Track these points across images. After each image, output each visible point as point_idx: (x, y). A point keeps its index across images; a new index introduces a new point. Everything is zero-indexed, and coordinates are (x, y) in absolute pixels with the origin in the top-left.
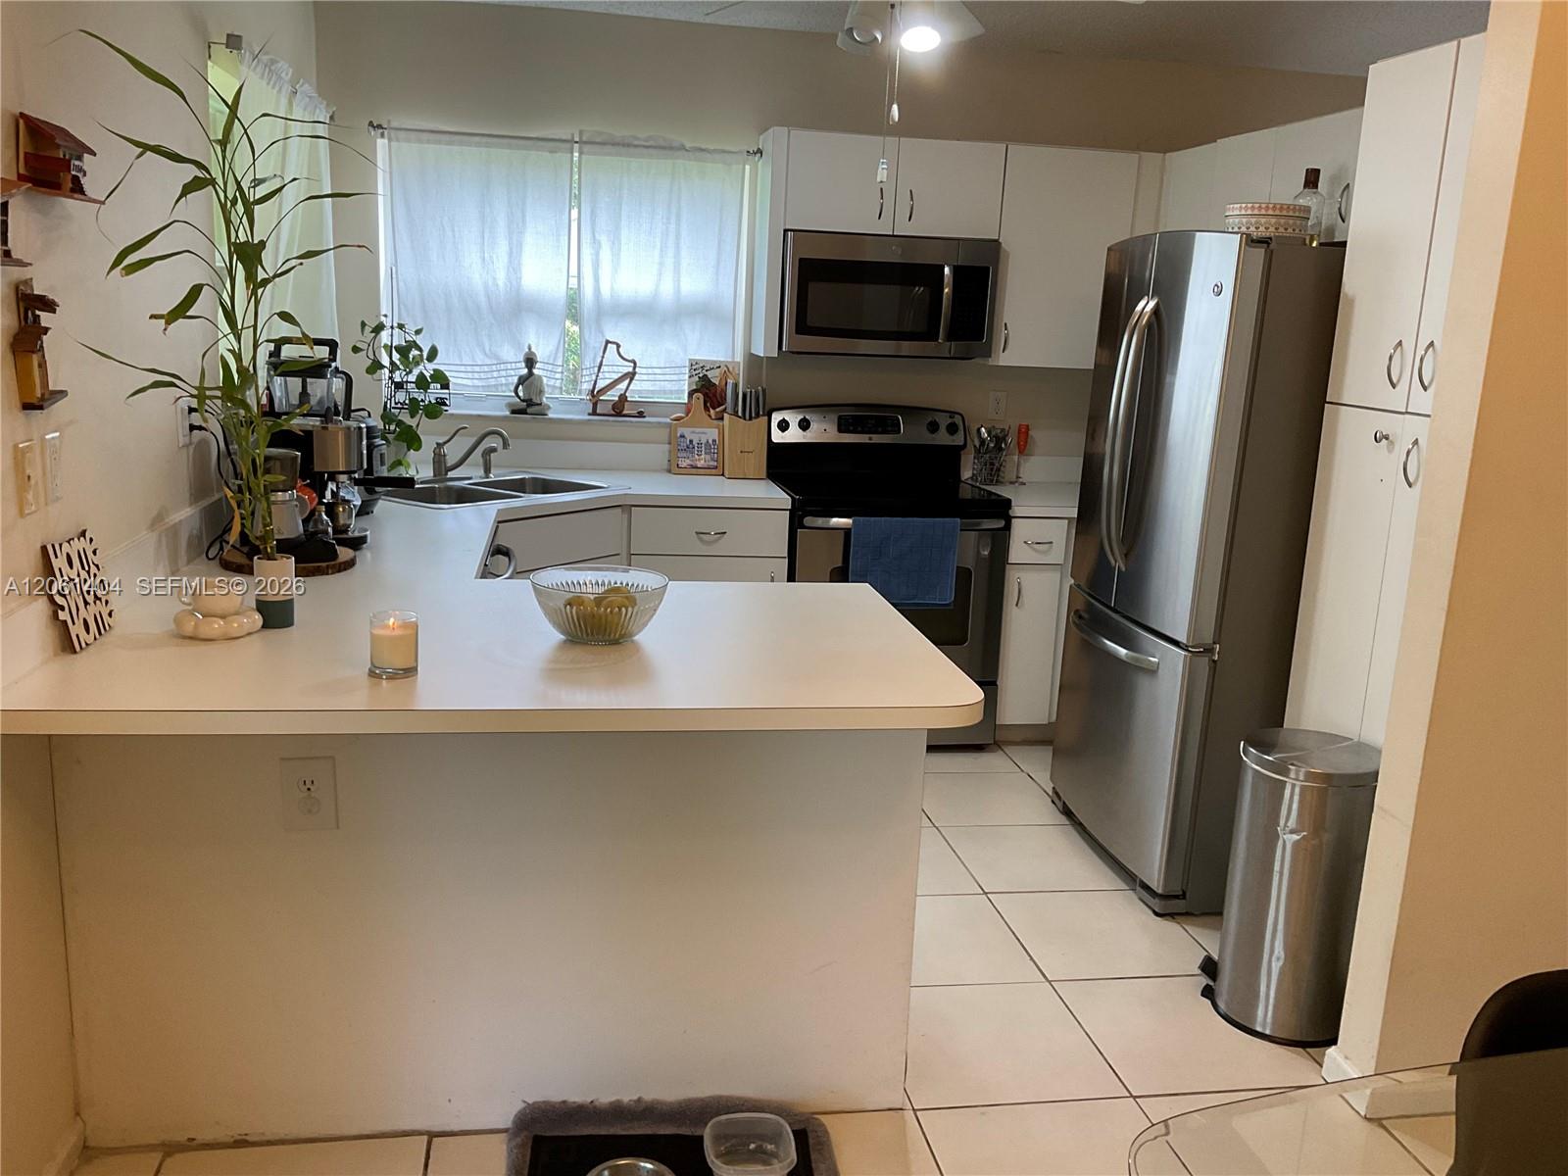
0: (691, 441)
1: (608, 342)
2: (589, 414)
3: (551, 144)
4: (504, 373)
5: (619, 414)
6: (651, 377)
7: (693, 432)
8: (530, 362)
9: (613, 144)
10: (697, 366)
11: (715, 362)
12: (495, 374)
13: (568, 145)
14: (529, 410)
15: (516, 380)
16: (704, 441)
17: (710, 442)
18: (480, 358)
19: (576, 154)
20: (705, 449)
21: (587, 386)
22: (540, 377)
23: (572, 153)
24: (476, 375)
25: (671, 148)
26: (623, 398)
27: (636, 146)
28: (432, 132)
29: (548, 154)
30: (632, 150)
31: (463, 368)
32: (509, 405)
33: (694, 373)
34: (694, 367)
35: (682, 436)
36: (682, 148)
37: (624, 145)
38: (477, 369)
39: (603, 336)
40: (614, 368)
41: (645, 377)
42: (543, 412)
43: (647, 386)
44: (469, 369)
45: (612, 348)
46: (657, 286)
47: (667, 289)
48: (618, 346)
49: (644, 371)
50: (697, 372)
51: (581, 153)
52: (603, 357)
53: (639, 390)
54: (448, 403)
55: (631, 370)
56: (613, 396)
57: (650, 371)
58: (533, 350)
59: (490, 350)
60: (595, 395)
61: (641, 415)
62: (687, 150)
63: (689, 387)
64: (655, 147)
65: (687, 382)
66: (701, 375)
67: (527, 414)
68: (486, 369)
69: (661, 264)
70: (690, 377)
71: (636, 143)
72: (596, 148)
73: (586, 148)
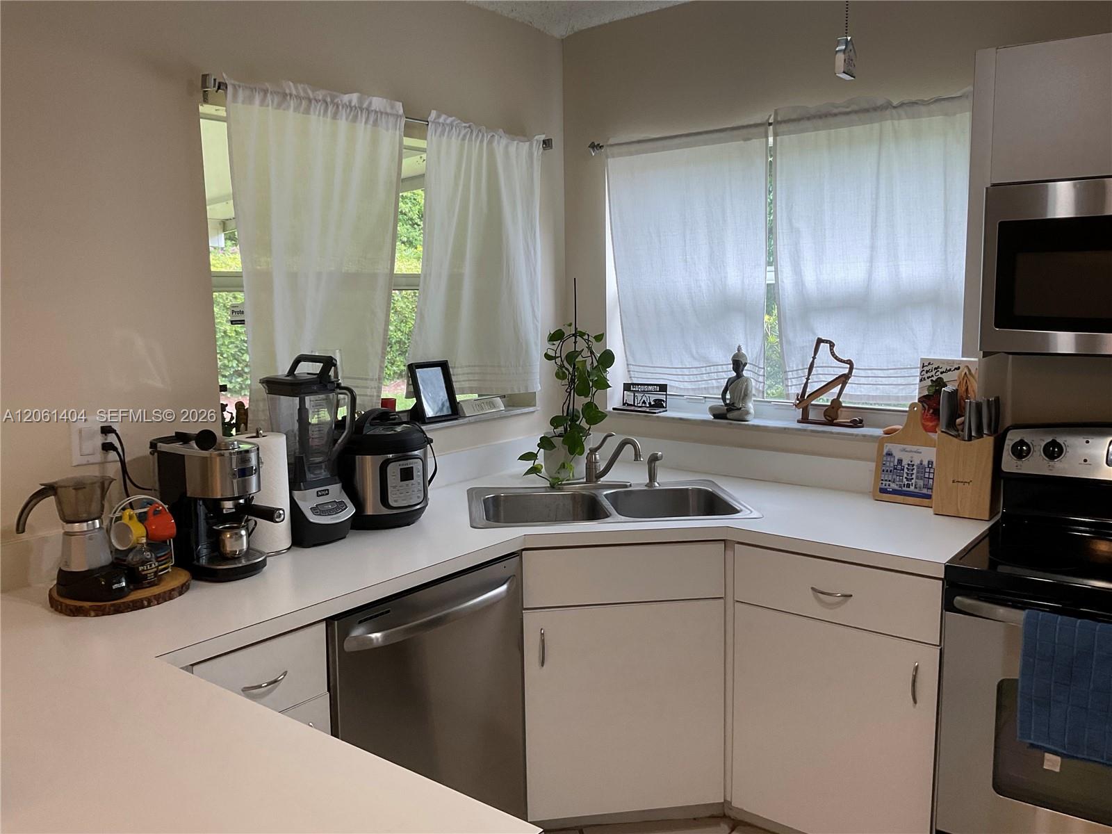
0: (900, 461)
1: (820, 341)
2: (799, 422)
3: (744, 131)
4: (715, 376)
5: (831, 423)
6: (871, 380)
7: (904, 450)
8: (738, 364)
9: (809, 119)
10: (930, 367)
11: (953, 361)
12: (705, 377)
13: (762, 129)
14: (728, 416)
15: (724, 383)
16: (917, 462)
17: (925, 463)
18: (688, 362)
19: (771, 140)
20: (918, 472)
21: (796, 390)
22: (747, 379)
23: (767, 137)
24: (686, 378)
25: (875, 109)
26: (836, 404)
27: (835, 115)
28: (639, 142)
29: (742, 142)
30: (831, 120)
31: (673, 371)
32: (711, 409)
33: (926, 376)
34: (926, 369)
35: (889, 454)
36: (888, 106)
37: (820, 117)
38: (686, 372)
39: (814, 334)
40: (827, 369)
41: (863, 380)
42: (741, 418)
43: (864, 391)
44: (679, 371)
45: (824, 347)
46: (870, 272)
47: (882, 275)
48: (832, 345)
49: (862, 373)
50: (929, 374)
51: (775, 135)
52: (814, 358)
53: (855, 394)
54: (664, 405)
55: (846, 371)
56: (825, 400)
57: (869, 373)
58: (743, 351)
59: (697, 352)
60: (804, 401)
61: (856, 424)
62: (895, 107)
63: (920, 393)
64: (856, 112)
65: (917, 386)
66: (934, 379)
67: (727, 419)
68: (695, 371)
69: (873, 248)
70: (921, 380)
71: (835, 111)
72: (791, 126)
73: (783, 127)
